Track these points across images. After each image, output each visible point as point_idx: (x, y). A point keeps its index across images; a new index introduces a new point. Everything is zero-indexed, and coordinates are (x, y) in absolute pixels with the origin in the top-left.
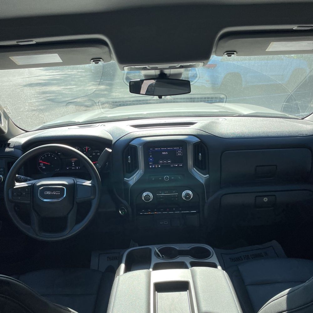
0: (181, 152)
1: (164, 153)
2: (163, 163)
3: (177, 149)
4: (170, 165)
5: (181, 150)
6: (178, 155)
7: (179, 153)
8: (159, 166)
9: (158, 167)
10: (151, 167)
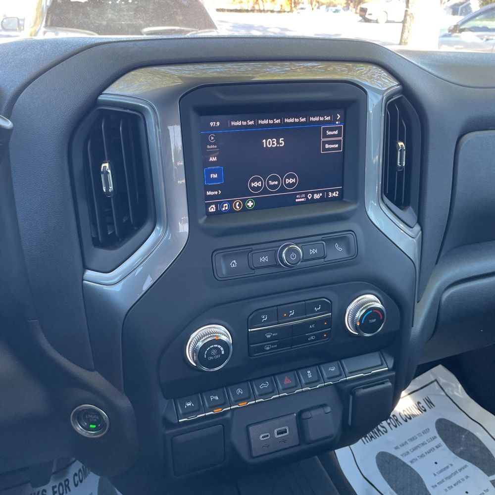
0: (339, 135)
1: (270, 143)
2: (265, 191)
3: (324, 122)
4: (294, 196)
5: (339, 129)
6: (325, 149)
7: (330, 143)
8: (250, 204)
9: (245, 209)
10: (212, 209)
